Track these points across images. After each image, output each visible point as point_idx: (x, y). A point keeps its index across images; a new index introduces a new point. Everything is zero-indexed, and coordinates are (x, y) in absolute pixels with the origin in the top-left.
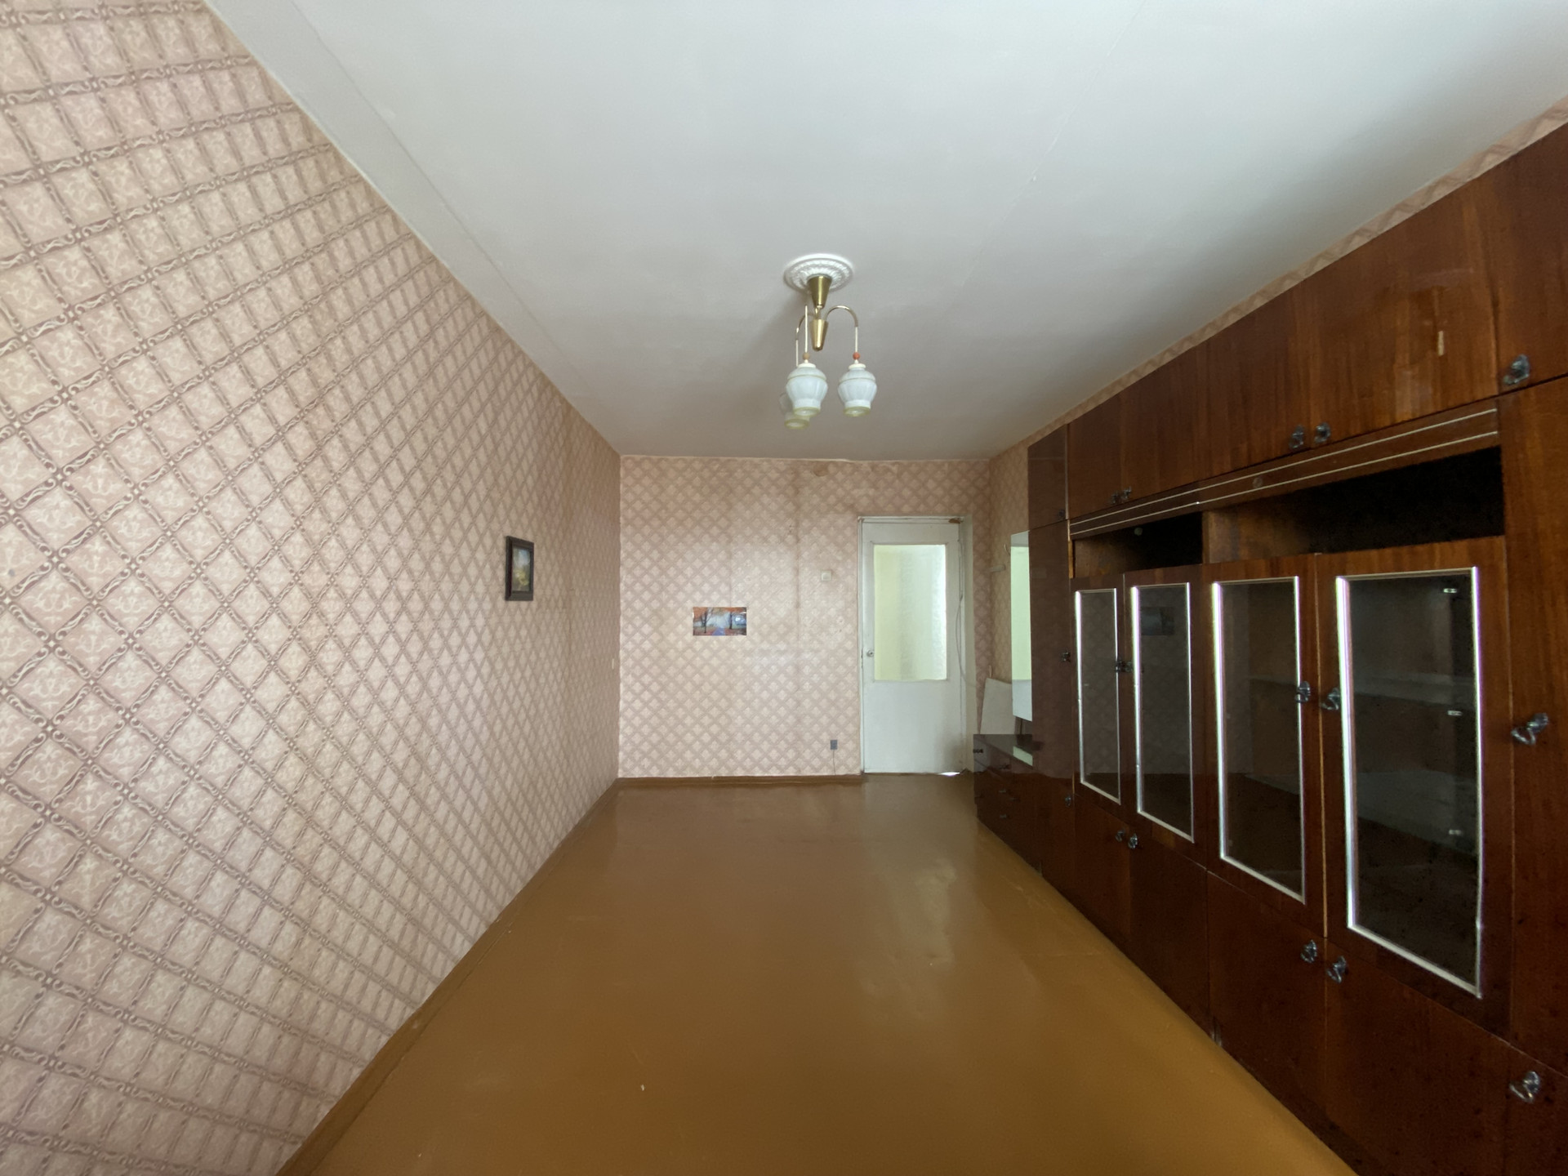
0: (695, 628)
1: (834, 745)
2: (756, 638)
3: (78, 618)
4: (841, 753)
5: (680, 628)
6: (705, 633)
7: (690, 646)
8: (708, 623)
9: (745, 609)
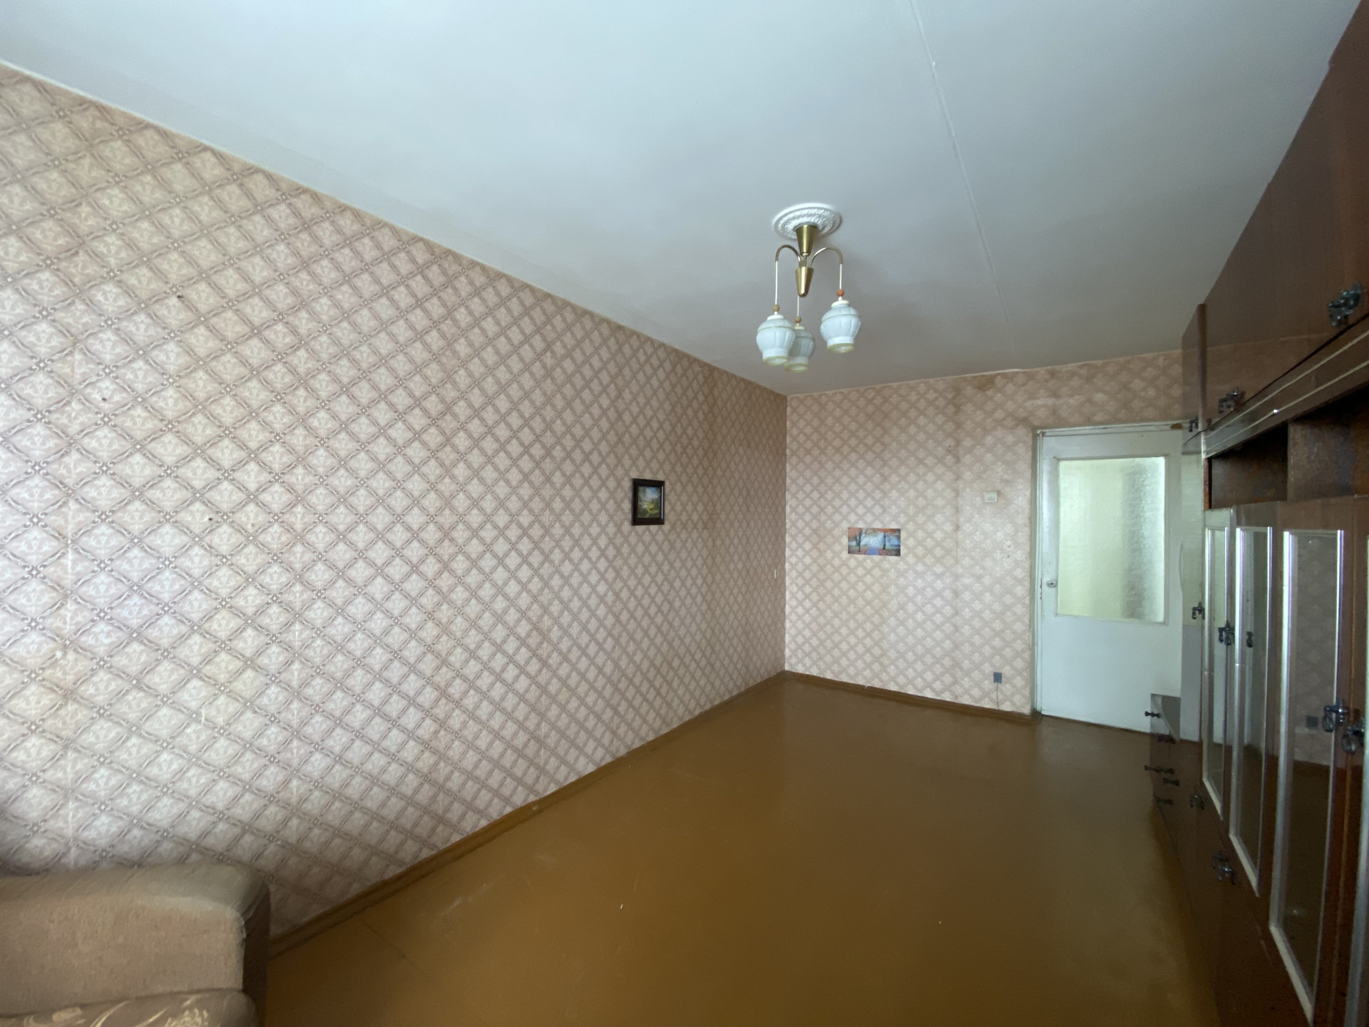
0: (849, 547)
1: (998, 678)
2: (911, 559)
3: (290, 545)
4: (1006, 687)
5: (837, 547)
6: (859, 552)
7: (844, 563)
8: (862, 544)
9: (899, 530)
